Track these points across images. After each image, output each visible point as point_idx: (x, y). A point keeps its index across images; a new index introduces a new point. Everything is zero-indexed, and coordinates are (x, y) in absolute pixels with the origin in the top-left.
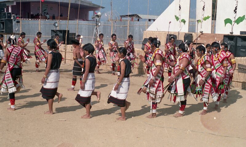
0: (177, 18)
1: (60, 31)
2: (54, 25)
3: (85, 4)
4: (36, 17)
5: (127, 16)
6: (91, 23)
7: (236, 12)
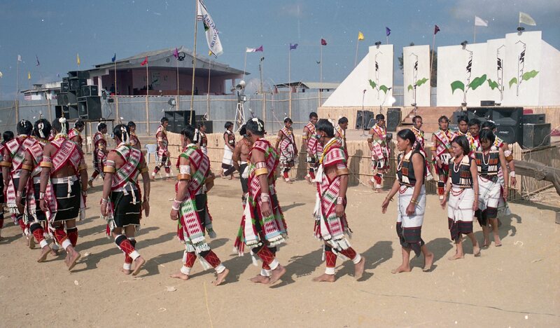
0: (373, 84)
1: (180, 113)
2: (170, 103)
3: (218, 69)
4: (141, 92)
5: (288, 84)
6: (228, 99)
7: (470, 70)
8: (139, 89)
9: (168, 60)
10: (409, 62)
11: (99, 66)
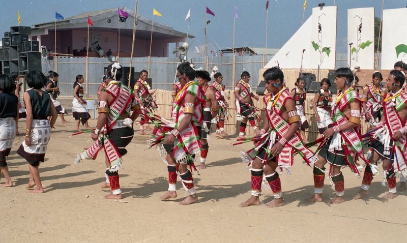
0: (316, 46)
3: (161, 31)
6: (171, 61)
8: (79, 51)
9: (109, 21)
10: (352, 25)
11: (38, 26)
